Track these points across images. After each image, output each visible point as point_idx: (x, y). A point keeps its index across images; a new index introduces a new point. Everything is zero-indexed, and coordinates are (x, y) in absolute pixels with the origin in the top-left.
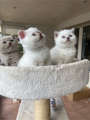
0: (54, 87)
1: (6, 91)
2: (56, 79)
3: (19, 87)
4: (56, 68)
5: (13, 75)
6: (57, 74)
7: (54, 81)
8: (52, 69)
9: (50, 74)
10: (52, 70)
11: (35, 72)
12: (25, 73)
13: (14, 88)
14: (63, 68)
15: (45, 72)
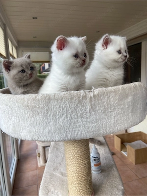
0: (86, 122)
1: (20, 130)
2: (90, 110)
3: (37, 122)
4: (88, 93)
6: (90, 102)
7: (86, 112)
8: (81, 95)
9: (79, 102)
10: (83, 97)
11: (57, 100)
12: (43, 101)
14: (98, 94)
15: (71, 99)
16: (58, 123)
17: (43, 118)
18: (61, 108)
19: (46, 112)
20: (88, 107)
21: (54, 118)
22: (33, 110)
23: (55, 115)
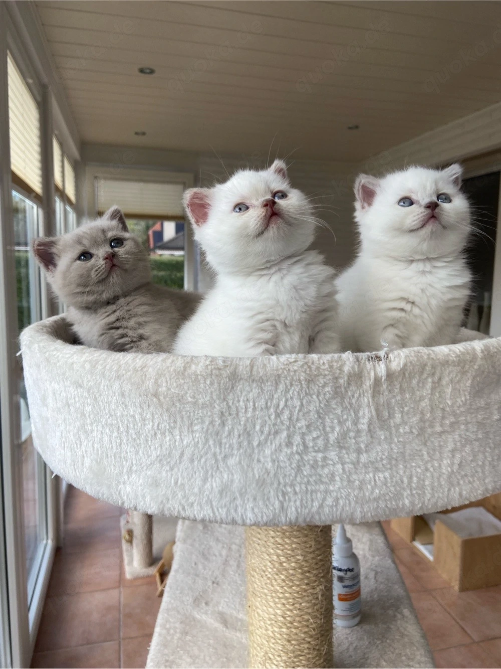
0: (356, 464)
1: (121, 473)
2: (370, 424)
3: (182, 454)
4: (369, 365)
5: (156, 395)
6: (373, 397)
7: (358, 431)
8: (346, 369)
9: (336, 393)
10: (350, 376)
11: (261, 381)
12: (212, 384)
13: (160, 460)
14: (403, 370)
15: (309, 382)
16: (259, 461)
17: (207, 441)
18: (272, 410)
19: (218, 421)
20: (366, 414)
21: (245, 443)
22: (173, 409)
23: (249, 434)
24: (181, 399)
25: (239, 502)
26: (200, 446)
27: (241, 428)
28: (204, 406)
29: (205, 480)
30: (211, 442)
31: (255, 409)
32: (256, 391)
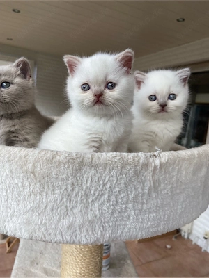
4: (151, 160)
6: (153, 176)
7: (144, 193)
8: (141, 161)
9: (135, 174)
15: (122, 167)
16: (91, 210)
17: (62, 199)
18: (101, 182)
19: (70, 188)
20: (148, 184)
21: (85, 201)
22: (43, 181)
23: (87, 195)
24: (48, 175)
25: (78, 232)
26: (58, 202)
27: (83, 192)
28: (63, 179)
29: (59, 221)
30: (65, 200)
31: (92, 182)
32: (93, 172)
